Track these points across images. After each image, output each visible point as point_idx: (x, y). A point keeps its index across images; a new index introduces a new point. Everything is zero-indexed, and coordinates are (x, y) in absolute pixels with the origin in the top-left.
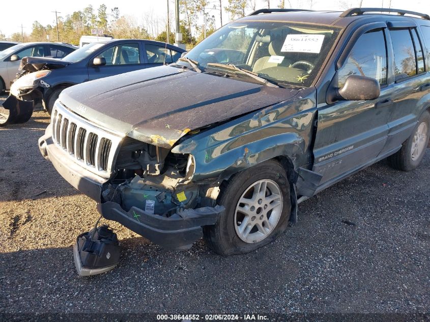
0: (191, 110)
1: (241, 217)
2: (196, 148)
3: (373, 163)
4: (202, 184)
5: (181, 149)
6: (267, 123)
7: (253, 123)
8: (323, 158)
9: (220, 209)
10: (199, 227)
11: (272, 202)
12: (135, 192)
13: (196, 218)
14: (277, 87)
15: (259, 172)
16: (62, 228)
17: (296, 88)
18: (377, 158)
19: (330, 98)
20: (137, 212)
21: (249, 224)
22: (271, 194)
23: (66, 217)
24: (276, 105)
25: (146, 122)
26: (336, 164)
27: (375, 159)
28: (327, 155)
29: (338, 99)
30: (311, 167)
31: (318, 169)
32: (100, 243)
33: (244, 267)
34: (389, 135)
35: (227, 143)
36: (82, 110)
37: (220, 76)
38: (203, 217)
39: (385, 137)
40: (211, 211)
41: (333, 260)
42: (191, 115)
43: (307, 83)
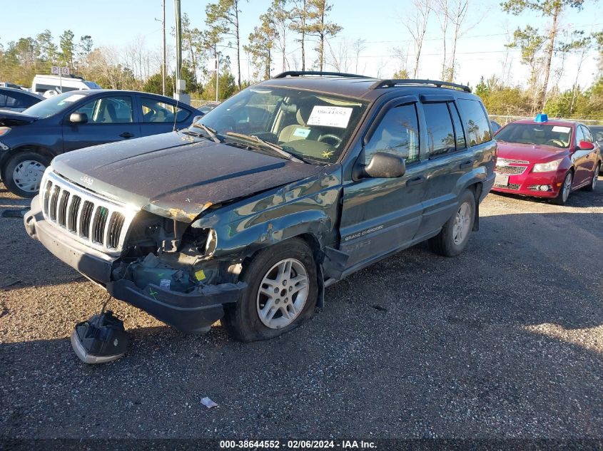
0: (211, 184)
1: (265, 299)
2: (218, 223)
3: (408, 246)
4: (223, 260)
5: (202, 223)
6: (292, 199)
7: (277, 199)
8: (350, 237)
9: (243, 286)
10: (220, 305)
11: (297, 284)
12: (149, 271)
13: (216, 295)
14: (302, 162)
15: (283, 250)
16: (51, 320)
17: (322, 165)
18: (414, 240)
19: (356, 175)
20: (154, 289)
21: (273, 307)
22: (296, 275)
23: (52, 308)
24: (300, 181)
25: (164, 195)
26: (364, 244)
27: (411, 242)
28: (354, 234)
29: (365, 176)
30: (338, 247)
31: (345, 249)
32: (106, 329)
33: (266, 352)
34: (424, 215)
35: (249, 219)
36: (88, 181)
37: (242, 148)
38: (225, 293)
39: (420, 217)
40: (233, 287)
41: (359, 343)
42: (212, 189)
43: (332, 159)
